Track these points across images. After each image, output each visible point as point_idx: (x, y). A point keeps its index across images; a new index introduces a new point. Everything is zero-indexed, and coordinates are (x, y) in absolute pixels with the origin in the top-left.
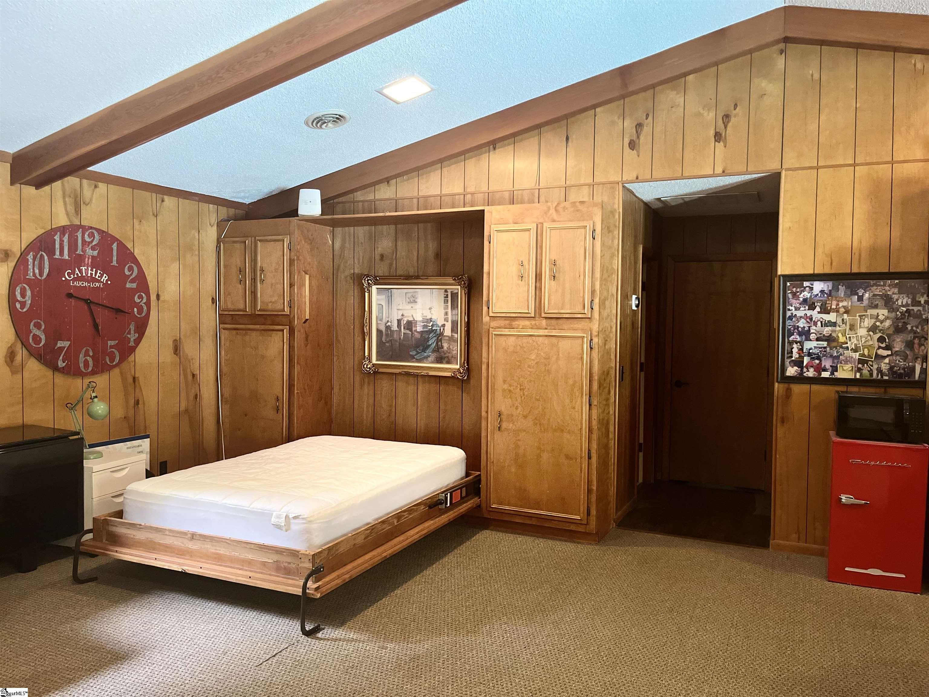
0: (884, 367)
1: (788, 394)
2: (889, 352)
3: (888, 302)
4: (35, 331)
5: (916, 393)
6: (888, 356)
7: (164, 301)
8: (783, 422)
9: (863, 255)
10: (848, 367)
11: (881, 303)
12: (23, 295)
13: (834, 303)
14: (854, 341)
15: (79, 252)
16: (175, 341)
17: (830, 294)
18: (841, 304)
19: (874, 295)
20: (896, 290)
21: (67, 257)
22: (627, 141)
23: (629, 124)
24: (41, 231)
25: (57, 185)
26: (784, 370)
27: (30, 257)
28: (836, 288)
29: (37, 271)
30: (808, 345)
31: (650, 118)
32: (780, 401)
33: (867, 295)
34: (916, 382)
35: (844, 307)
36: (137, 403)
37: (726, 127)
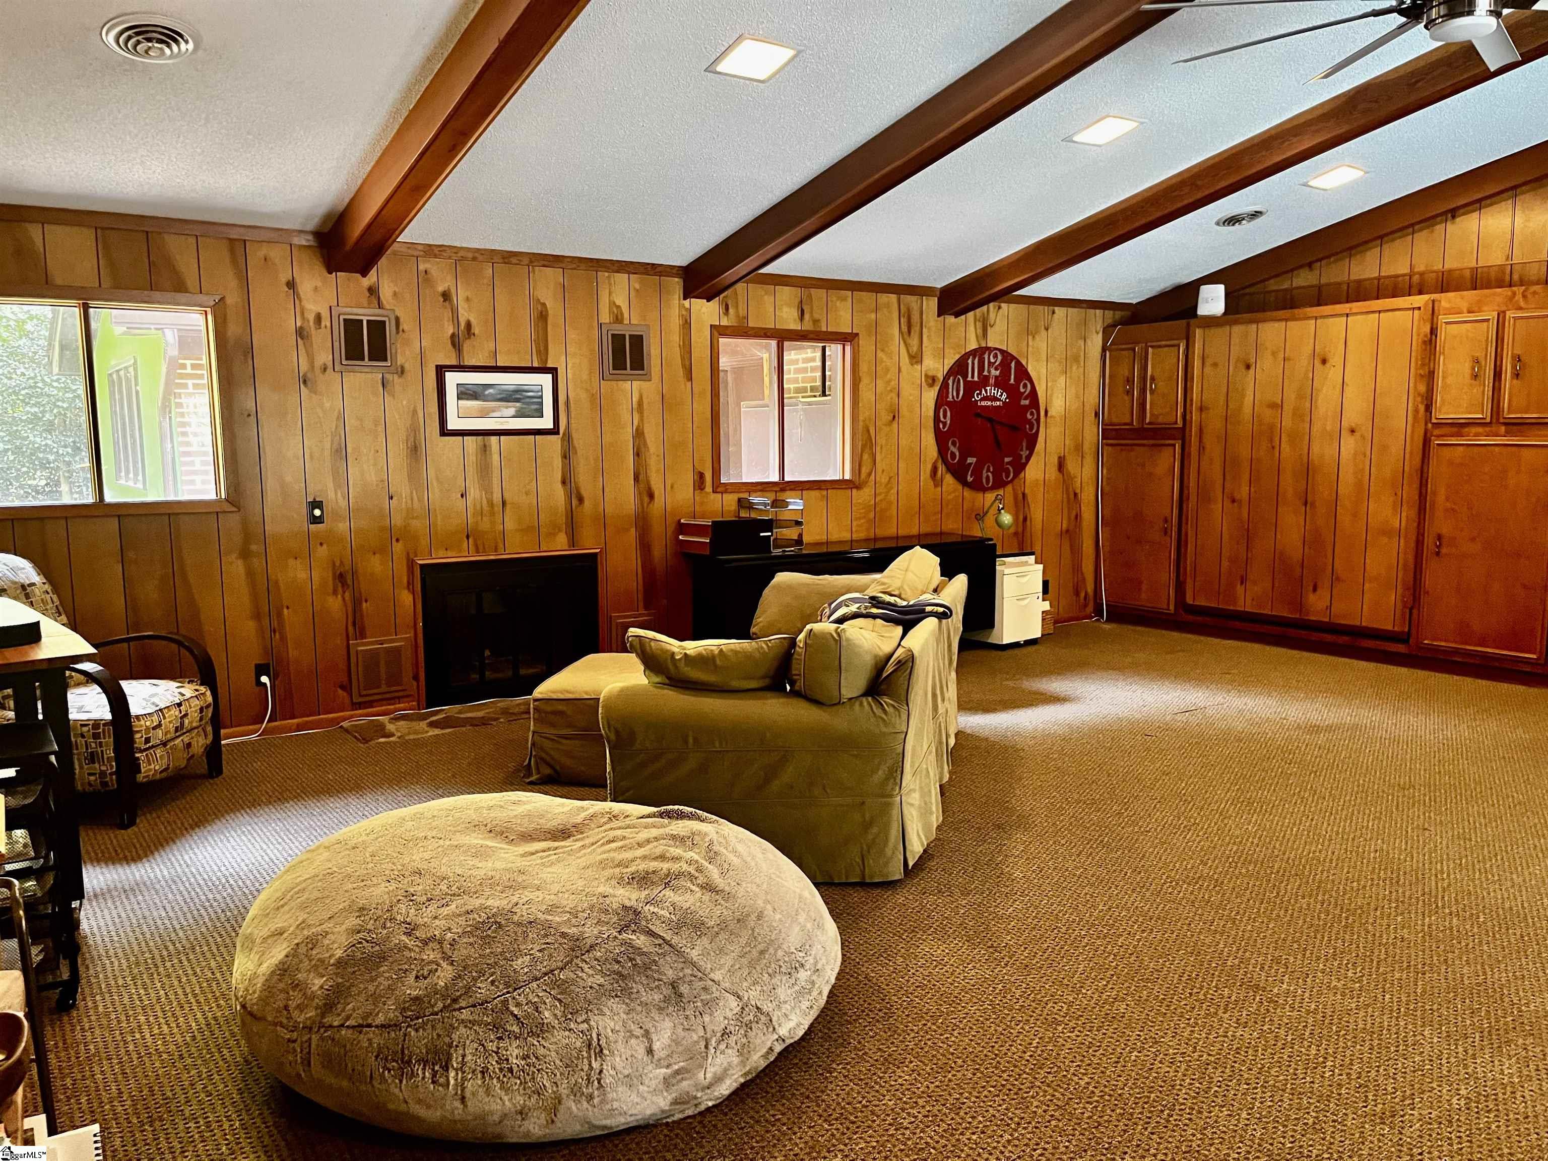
4: (952, 449)
7: (1051, 417)
12: (945, 417)
15: (986, 373)
16: (1060, 458)
21: (976, 379)
24: (957, 357)
25: (971, 315)
27: (950, 382)
29: (955, 394)
36: (1025, 519)
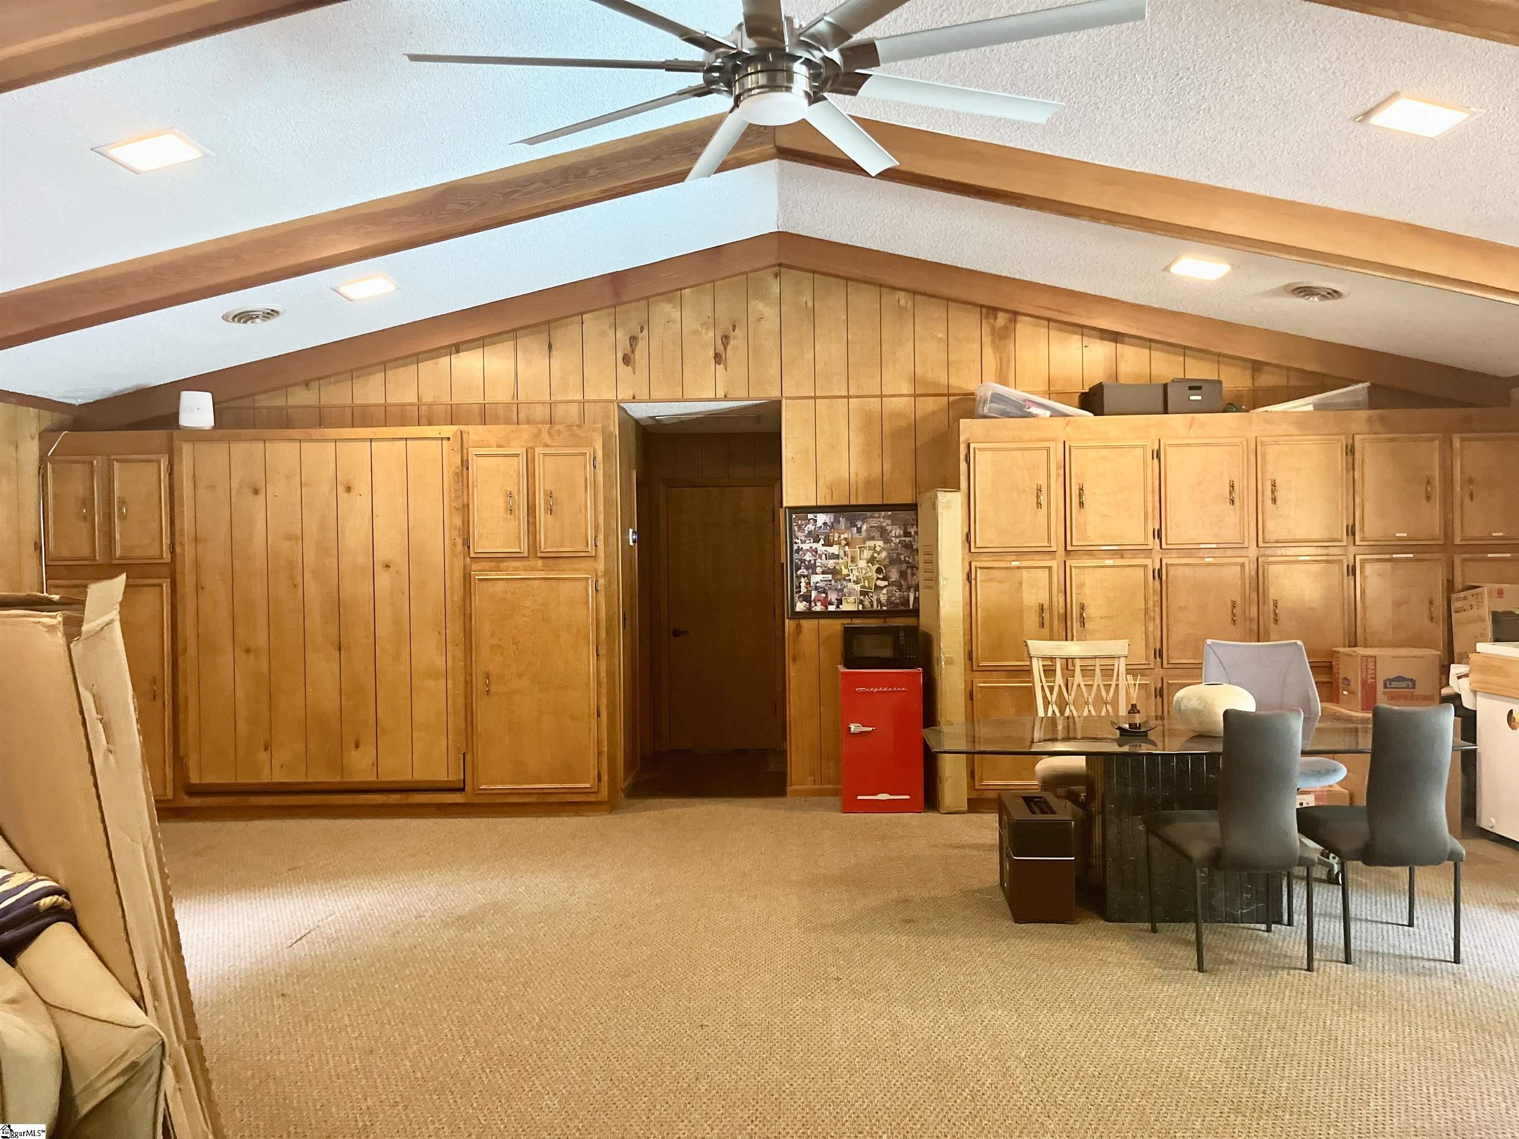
0: (883, 598)
1: (799, 630)
2: (886, 583)
3: (883, 534)
5: (910, 621)
6: (886, 586)
8: (794, 660)
9: (860, 485)
10: (851, 599)
11: (876, 534)
13: (836, 535)
14: (855, 572)
17: (832, 527)
18: (842, 537)
19: (871, 527)
20: (889, 522)
22: (620, 356)
23: (622, 336)
26: (793, 606)
28: (837, 521)
30: (815, 579)
31: (645, 331)
32: (791, 637)
33: (864, 527)
34: (910, 611)
35: (845, 539)
37: (725, 348)
